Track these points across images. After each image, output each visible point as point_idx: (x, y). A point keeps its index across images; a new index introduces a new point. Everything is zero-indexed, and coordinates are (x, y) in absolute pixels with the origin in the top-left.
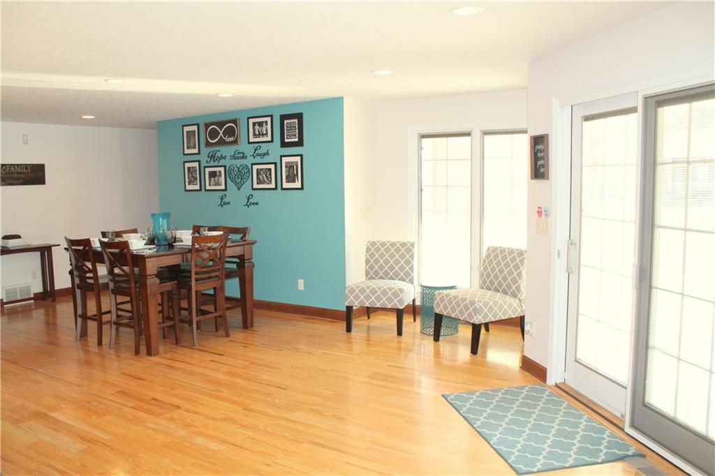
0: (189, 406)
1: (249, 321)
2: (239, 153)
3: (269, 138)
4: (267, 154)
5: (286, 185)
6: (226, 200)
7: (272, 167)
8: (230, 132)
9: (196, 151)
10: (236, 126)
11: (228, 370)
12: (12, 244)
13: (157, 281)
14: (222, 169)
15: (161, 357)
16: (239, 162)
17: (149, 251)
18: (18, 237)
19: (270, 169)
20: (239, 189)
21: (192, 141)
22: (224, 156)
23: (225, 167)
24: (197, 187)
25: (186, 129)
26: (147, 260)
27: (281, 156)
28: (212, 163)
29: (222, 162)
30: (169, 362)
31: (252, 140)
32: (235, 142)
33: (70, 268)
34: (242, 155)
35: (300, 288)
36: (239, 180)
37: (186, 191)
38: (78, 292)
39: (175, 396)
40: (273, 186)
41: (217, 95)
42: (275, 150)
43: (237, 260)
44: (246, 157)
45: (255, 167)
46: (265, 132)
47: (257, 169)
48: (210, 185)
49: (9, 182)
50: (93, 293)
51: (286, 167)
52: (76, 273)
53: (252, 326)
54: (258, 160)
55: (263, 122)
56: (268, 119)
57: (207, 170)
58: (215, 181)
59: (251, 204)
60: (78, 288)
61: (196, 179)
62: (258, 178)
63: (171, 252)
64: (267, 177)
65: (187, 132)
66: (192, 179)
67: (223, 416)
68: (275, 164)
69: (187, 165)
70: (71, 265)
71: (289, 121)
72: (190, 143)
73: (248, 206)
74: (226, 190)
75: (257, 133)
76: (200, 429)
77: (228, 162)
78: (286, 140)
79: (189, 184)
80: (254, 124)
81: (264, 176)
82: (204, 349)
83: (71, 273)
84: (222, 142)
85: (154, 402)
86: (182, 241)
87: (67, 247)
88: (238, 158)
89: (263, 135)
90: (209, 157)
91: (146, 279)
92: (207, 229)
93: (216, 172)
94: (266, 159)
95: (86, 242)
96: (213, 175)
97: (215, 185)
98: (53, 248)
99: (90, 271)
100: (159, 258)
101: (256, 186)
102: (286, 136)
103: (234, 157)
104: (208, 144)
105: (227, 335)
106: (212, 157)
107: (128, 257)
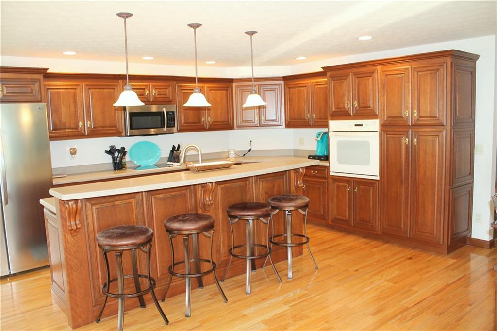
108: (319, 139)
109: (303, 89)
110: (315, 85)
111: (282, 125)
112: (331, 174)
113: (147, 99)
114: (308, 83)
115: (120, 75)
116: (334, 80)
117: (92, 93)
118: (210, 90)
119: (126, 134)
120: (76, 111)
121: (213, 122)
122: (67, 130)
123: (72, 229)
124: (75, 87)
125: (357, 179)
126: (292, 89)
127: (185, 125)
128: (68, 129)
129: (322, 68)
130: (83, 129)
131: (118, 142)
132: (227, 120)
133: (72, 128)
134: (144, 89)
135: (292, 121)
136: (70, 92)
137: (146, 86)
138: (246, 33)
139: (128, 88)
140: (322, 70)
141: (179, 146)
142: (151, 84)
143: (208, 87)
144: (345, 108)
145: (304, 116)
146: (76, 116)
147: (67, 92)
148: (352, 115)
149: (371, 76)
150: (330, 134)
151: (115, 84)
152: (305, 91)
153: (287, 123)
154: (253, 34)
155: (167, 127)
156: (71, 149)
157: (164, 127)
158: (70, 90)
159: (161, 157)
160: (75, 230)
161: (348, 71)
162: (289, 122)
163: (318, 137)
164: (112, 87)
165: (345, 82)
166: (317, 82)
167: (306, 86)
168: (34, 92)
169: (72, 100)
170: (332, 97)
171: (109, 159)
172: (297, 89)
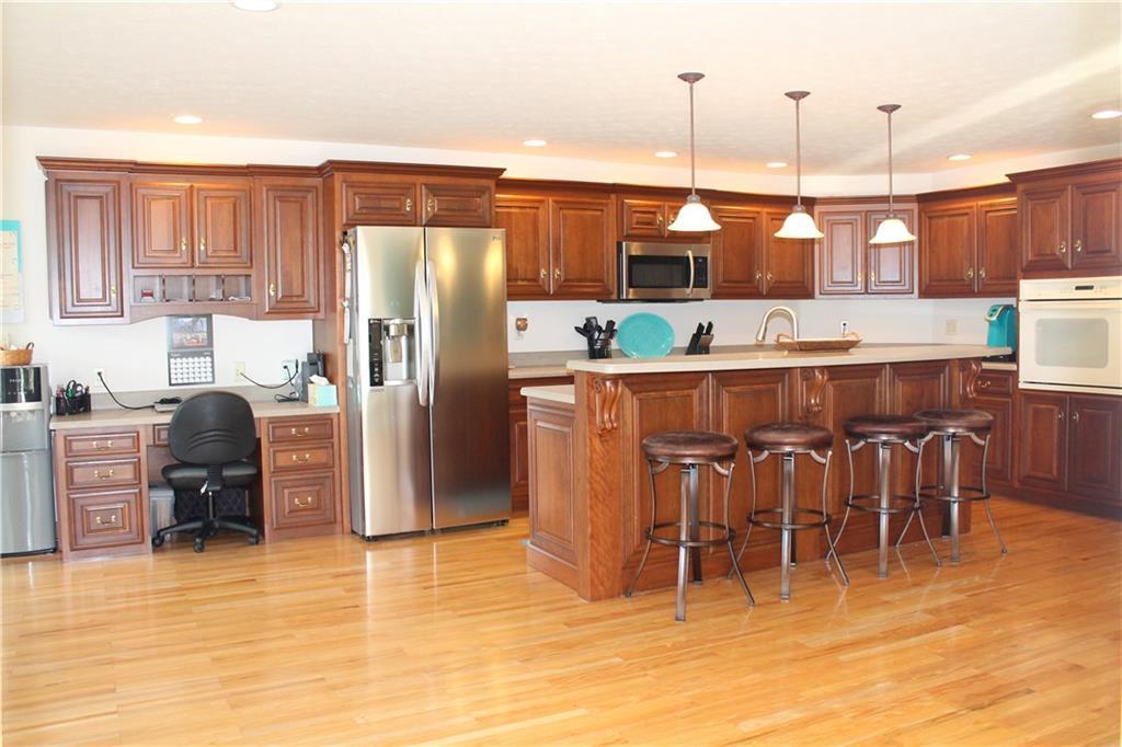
108: (994, 318)
109: (960, 219)
110: (987, 212)
111: (912, 293)
112: (1021, 386)
113: (660, 232)
114: (972, 207)
115: (614, 185)
116: (1032, 200)
117: (565, 217)
118: (772, 219)
119: (619, 296)
120: (536, 249)
121: (776, 282)
122: (520, 283)
123: (605, 429)
124: (536, 205)
125: (1077, 396)
126: (934, 221)
127: (725, 284)
128: (522, 280)
129: (1007, 175)
130: (547, 283)
131: (603, 312)
132: (801, 280)
133: (529, 280)
134: (654, 213)
135: (934, 283)
136: (527, 214)
137: (659, 207)
138: (880, 108)
139: (694, 199)
140: (1007, 180)
141: (710, 325)
142: (667, 204)
143: (768, 213)
144: (1055, 255)
145: (962, 273)
146: (536, 258)
147: (522, 214)
148: (1070, 266)
149: (1114, 190)
150: (1022, 307)
151: (604, 201)
152: (966, 224)
153: (924, 288)
154: (892, 111)
155: (694, 286)
156: (518, 320)
157: (688, 287)
158: (528, 210)
159: (675, 346)
160: (609, 431)
161: (1062, 181)
162: (927, 286)
163: (991, 315)
164: (600, 208)
165: (1057, 204)
166: (991, 205)
167: (966, 214)
168: (481, 210)
169: (530, 228)
170: (1027, 232)
171: (581, 343)
172: (946, 219)
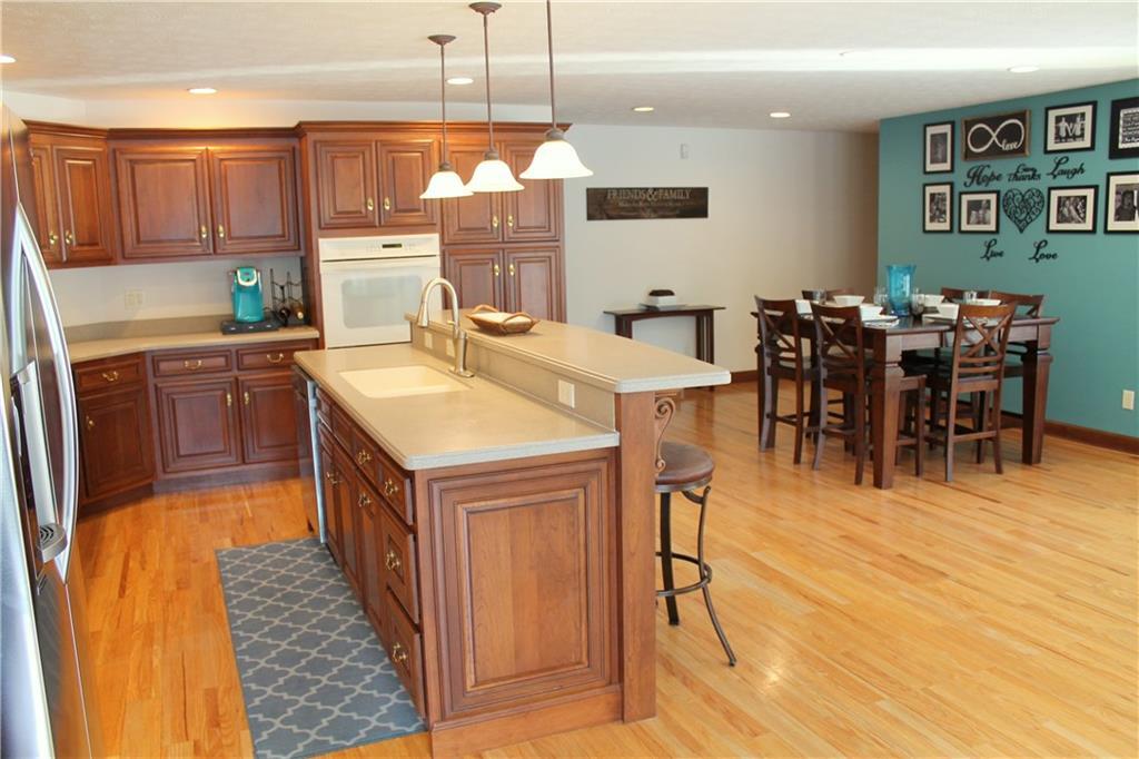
0: (961, 576)
1: (1034, 452)
2: (1026, 170)
3: (1087, 143)
4: (1081, 170)
5: (1113, 225)
6: (995, 249)
7: (1090, 193)
8: (1011, 134)
9: (947, 166)
10: (1024, 124)
11: (1013, 528)
12: (663, 302)
13: (901, 372)
14: (993, 197)
15: (895, 492)
16: (1023, 186)
17: (889, 323)
18: (670, 293)
19: (1085, 198)
20: (1021, 231)
21: (940, 150)
22: (996, 174)
23: (998, 193)
24: (946, 226)
25: (931, 131)
26: (888, 338)
27: (1109, 175)
28: (975, 187)
29: (994, 185)
30: (910, 502)
31: (1052, 146)
32: (1021, 151)
33: (759, 342)
34: (1030, 173)
35: (1125, 406)
36: (1023, 216)
37: (925, 231)
38: (768, 379)
39: (935, 556)
40: (1088, 226)
41: (1009, 69)
42: (1098, 164)
43: (1024, 350)
44: (1039, 176)
45: (1055, 195)
46: (1078, 133)
47: (1060, 198)
48: (968, 223)
49: (661, 213)
50: (794, 383)
51: (1117, 193)
52: (766, 350)
53: (1039, 461)
54: (1062, 180)
55: (1075, 115)
56: (1088, 110)
57: (965, 198)
58: (978, 217)
59: (1043, 256)
60: (769, 374)
61: (945, 212)
62: (1059, 212)
63: (919, 329)
64: (1077, 210)
65: (933, 136)
66: (938, 213)
67: (1023, 602)
68: (1096, 188)
69: (930, 190)
70: (760, 338)
71: (1130, 111)
72: (936, 153)
73: (1037, 260)
74: (997, 231)
75: (1063, 134)
76: (987, 615)
77: (1004, 186)
78: (1121, 146)
79: (932, 220)
80: (1058, 119)
81: (1072, 208)
82: (964, 488)
83: (759, 350)
84: (995, 152)
85: (903, 561)
86: (937, 312)
87: (756, 310)
88: (1024, 178)
89: (1075, 137)
90: (968, 176)
91: (884, 369)
92: (975, 294)
93: (980, 202)
94: (1078, 179)
95: (789, 306)
96: (974, 206)
97: (979, 223)
98: (715, 312)
99: (790, 349)
100: (906, 336)
101: (1054, 226)
102: (1120, 138)
103: (1016, 177)
104: (968, 155)
105: (999, 471)
106: (976, 177)
107: (859, 332)
108: (252, 283)
109: (181, 166)
110: (222, 160)
144: (360, 211)
148: (378, 225)
150: (324, 268)
153: (127, 251)
163: (248, 280)
165: (360, 159)
167: (192, 160)
